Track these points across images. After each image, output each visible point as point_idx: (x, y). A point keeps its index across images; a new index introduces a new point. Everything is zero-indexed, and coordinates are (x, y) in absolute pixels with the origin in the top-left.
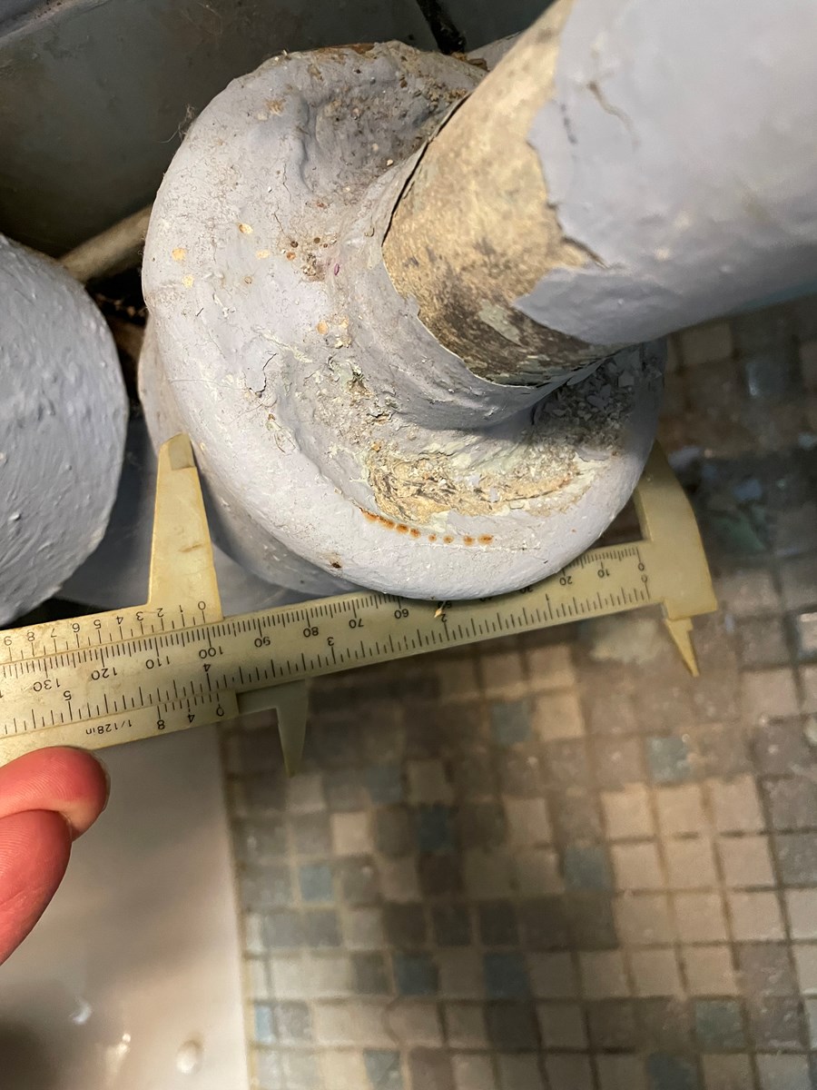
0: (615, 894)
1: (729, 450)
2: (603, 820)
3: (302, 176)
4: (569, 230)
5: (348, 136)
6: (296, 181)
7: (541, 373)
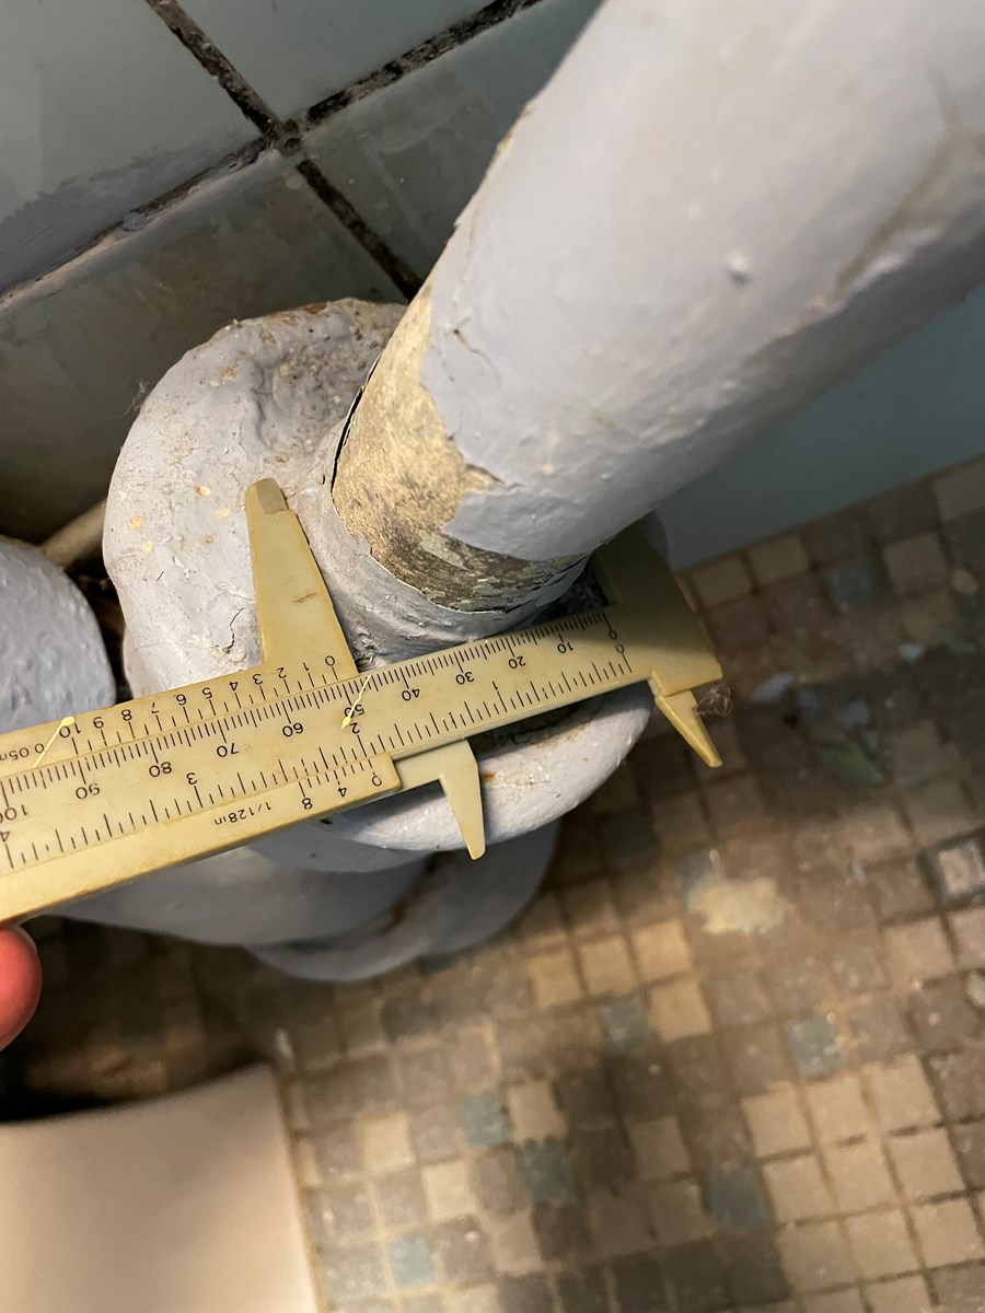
0: (777, 1227)
1: (824, 673)
2: (749, 1136)
3: (259, 435)
4: (469, 458)
5: (307, 392)
6: (253, 439)
7: (499, 595)
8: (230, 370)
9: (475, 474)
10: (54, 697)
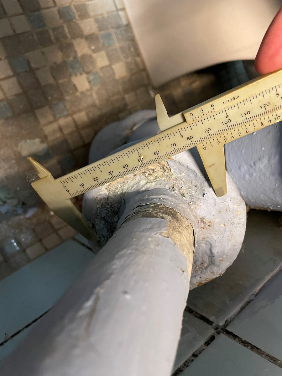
0: (6, 58)
2: (19, 83)
6: (212, 243)
8: (221, 261)
9: (166, 236)
10: (244, 167)
